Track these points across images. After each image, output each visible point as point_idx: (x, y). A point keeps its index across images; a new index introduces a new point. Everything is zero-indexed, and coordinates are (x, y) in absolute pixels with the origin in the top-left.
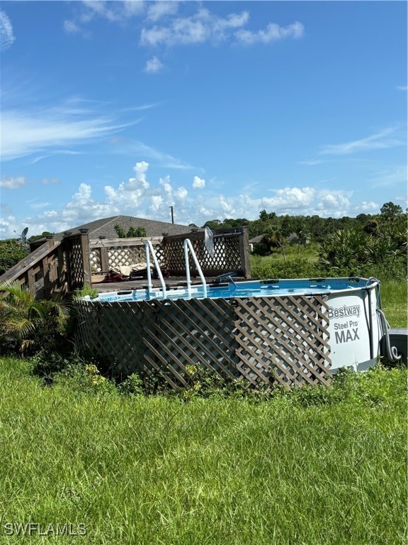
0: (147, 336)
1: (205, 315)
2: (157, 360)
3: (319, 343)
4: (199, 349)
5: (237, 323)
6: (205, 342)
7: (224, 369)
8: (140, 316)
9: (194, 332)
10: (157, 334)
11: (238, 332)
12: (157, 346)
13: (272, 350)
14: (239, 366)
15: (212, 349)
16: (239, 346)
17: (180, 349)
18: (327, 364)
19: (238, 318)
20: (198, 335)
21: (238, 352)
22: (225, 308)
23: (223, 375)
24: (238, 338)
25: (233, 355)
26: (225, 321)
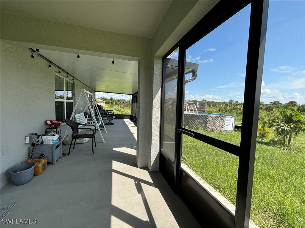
0: (190, 120)
1: (201, 118)
2: (191, 124)
3: (222, 125)
4: (199, 123)
5: (207, 120)
6: (201, 122)
7: (204, 127)
8: (189, 116)
9: (199, 120)
10: (192, 120)
11: (207, 121)
12: (192, 122)
13: (213, 125)
14: (207, 127)
15: (202, 124)
16: (207, 124)
17: (196, 123)
18: (224, 129)
19: (208, 119)
20: (200, 121)
21: (207, 125)
22: (205, 117)
23: (204, 128)
24: (207, 122)
25: (206, 125)
26: (205, 119)
